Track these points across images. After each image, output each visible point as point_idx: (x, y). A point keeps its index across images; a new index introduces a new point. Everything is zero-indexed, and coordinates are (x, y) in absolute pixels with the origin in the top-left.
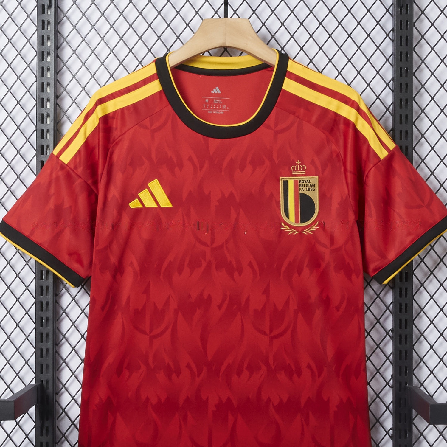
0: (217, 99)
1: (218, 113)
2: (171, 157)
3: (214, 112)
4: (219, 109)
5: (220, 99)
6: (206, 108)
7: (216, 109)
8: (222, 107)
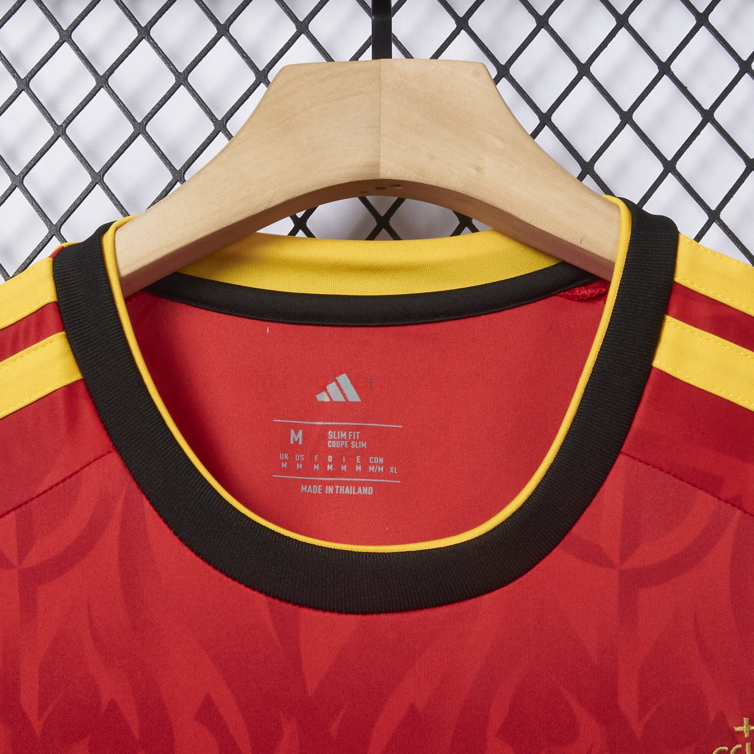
0: (343, 428)
1: (348, 491)
2: (113, 704)
3: (330, 490)
4: (352, 473)
5: (358, 428)
6: (291, 470)
7: (337, 473)
8: (365, 465)
